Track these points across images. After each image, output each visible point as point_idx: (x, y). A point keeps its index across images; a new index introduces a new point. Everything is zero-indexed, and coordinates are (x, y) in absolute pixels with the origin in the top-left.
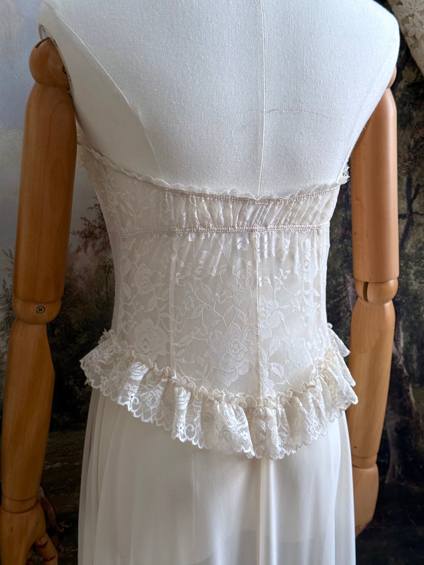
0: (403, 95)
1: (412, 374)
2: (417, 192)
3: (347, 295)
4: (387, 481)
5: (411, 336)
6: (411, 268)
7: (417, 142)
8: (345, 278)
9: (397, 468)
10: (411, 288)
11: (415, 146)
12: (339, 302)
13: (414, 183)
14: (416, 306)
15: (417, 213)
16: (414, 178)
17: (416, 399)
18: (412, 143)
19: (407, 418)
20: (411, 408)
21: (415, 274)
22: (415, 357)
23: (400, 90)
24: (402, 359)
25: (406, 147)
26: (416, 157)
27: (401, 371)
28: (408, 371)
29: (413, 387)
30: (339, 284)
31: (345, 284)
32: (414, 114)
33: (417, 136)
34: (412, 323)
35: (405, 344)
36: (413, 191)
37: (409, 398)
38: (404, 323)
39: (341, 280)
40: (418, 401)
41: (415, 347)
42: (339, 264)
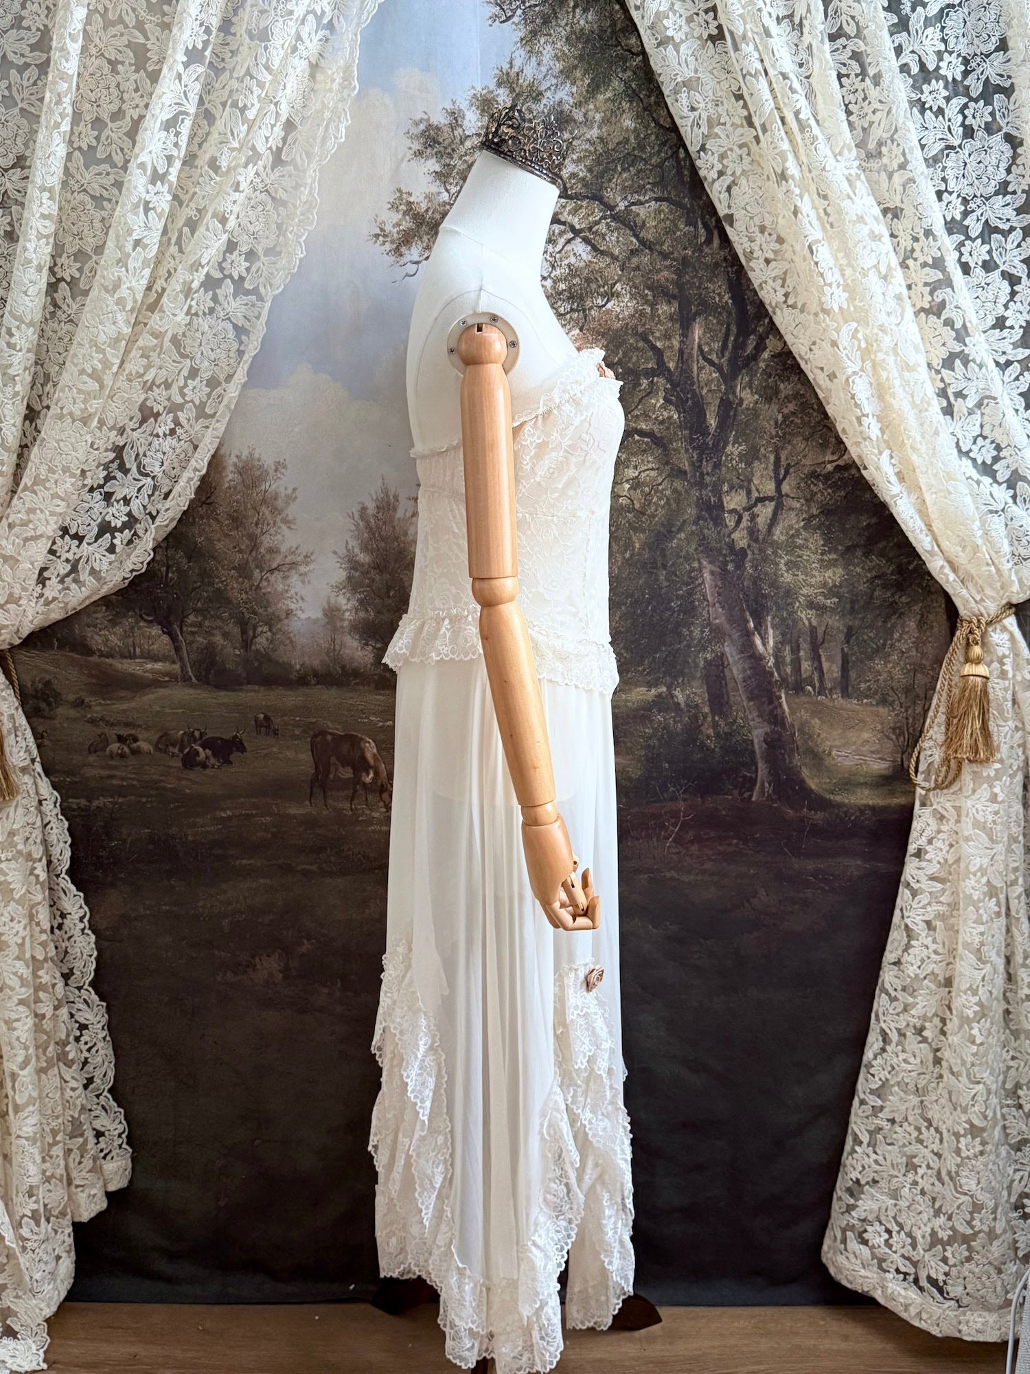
0: (767, 366)
1: (784, 680)
2: (787, 472)
3: (703, 582)
4: (754, 799)
5: (783, 634)
6: (781, 557)
7: (785, 417)
8: (700, 563)
9: (767, 785)
10: (781, 580)
11: (784, 421)
12: (693, 589)
13: (784, 463)
14: (789, 601)
15: (787, 496)
16: (783, 457)
17: (789, 707)
18: (780, 417)
19: (778, 728)
20: (783, 718)
21: (786, 564)
22: (788, 660)
23: (764, 360)
24: (772, 660)
25: (772, 422)
26: (784, 434)
27: (772, 674)
28: (779, 675)
29: (786, 694)
30: (693, 570)
31: (700, 569)
32: (782, 386)
33: (786, 411)
34: (783, 620)
35: (776, 643)
36: (782, 472)
37: (781, 705)
38: (773, 619)
39: (696, 565)
40: (793, 712)
41: (788, 648)
42: (694, 547)
